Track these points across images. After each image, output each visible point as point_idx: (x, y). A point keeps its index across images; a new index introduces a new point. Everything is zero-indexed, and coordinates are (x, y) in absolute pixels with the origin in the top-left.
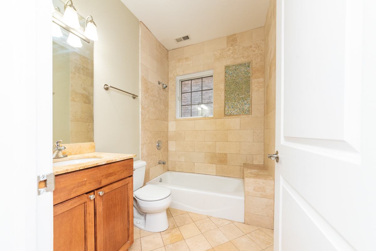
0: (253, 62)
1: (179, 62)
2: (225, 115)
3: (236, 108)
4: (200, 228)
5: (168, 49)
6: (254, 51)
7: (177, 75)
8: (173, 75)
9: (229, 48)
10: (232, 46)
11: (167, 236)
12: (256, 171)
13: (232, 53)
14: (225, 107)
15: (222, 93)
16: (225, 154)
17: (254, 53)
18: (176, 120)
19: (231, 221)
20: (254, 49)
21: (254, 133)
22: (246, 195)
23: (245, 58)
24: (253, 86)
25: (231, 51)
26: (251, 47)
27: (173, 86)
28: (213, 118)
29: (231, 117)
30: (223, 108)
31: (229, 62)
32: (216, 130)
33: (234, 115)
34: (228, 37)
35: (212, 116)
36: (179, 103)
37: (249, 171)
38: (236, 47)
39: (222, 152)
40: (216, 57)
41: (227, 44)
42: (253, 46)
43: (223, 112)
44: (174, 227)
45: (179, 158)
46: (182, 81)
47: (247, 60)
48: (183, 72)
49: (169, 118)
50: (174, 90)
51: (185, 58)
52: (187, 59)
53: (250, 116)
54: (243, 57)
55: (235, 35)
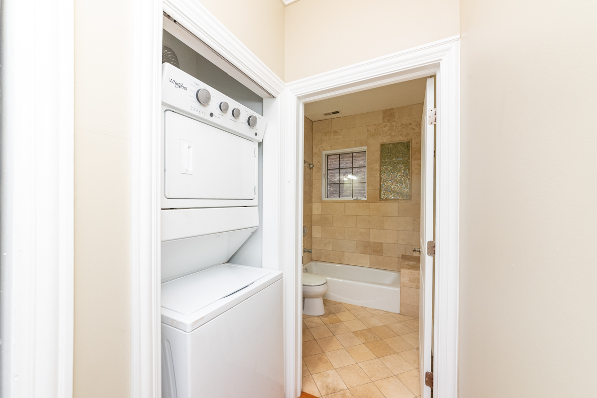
0: (413, 141)
1: (326, 135)
2: (381, 199)
3: (393, 192)
4: (356, 315)
5: (313, 120)
6: (414, 129)
7: (324, 150)
8: (319, 149)
9: (385, 124)
10: (389, 122)
11: (326, 319)
12: (414, 263)
13: (389, 130)
14: (380, 191)
15: (376, 174)
16: (381, 243)
17: (415, 131)
18: (321, 202)
19: (386, 312)
20: (414, 127)
21: (413, 221)
22: (402, 286)
23: (404, 136)
24: (413, 168)
25: (387, 128)
26: (410, 124)
27: (318, 162)
28: (366, 202)
29: (388, 201)
30: (379, 191)
31: (385, 140)
32: (370, 216)
33: (392, 200)
34: (384, 112)
35: (366, 199)
36: (324, 181)
37: (406, 263)
38: (394, 123)
39: (376, 241)
40: (370, 132)
41: (383, 118)
42: (413, 124)
43: (378, 196)
44: (330, 313)
45: (325, 245)
46: (328, 156)
47: (406, 138)
48: (331, 147)
49: (313, 200)
50: (320, 167)
51: (334, 131)
52: (335, 132)
53: (410, 201)
54: (401, 135)
55: (392, 109)
